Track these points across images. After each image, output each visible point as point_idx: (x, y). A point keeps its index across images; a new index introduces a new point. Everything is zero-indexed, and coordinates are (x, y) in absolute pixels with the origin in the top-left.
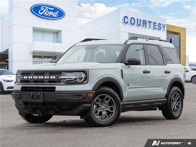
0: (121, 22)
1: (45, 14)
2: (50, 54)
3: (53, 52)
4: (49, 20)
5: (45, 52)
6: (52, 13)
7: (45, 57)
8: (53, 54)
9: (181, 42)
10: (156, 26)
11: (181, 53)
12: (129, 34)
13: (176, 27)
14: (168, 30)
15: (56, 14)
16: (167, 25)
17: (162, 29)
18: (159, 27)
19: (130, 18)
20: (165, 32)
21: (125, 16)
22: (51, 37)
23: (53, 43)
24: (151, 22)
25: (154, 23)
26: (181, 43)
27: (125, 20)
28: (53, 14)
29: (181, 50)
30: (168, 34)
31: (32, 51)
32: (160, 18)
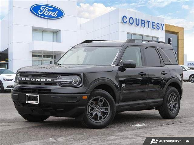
0: (119, 22)
1: (45, 13)
2: (50, 54)
3: (53, 51)
4: (48, 20)
5: (45, 52)
6: (52, 12)
7: (44, 56)
8: (53, 54)
9: (180, 41)
10: (154, 25)
11: (180, 52)
12: (128, 33)
13: (175, 26)
14: (166, 29)
15: (56, 14)
16: (165, 24)
17: (161, 28)
18: (158, 26)
19: (128, 17)
20: (164, 32)
21: (123, 15)
22: (50, 36)
23: (52, 42)
24: (150, 22)
25: (153, 22)
26: (179, 43)
27: (124, 19)
28: (53, 14)
29: (180, 49)
30: (167, 33)
31: (31, 50)
32: (159, 17)
